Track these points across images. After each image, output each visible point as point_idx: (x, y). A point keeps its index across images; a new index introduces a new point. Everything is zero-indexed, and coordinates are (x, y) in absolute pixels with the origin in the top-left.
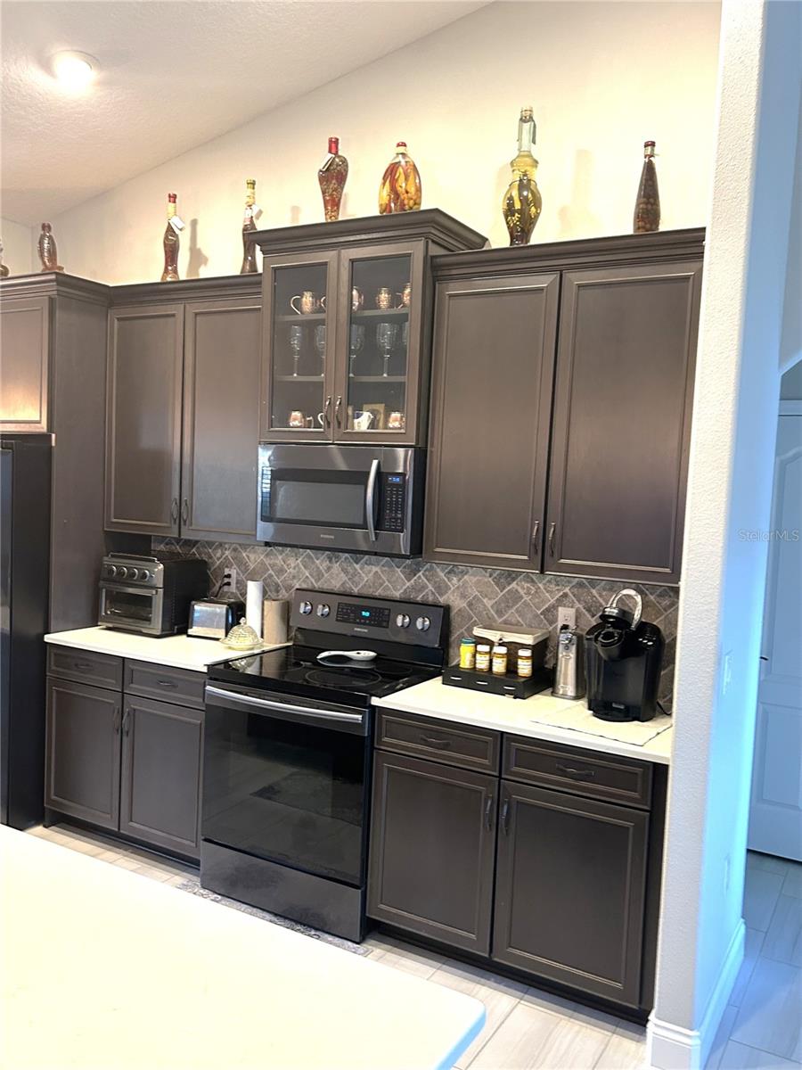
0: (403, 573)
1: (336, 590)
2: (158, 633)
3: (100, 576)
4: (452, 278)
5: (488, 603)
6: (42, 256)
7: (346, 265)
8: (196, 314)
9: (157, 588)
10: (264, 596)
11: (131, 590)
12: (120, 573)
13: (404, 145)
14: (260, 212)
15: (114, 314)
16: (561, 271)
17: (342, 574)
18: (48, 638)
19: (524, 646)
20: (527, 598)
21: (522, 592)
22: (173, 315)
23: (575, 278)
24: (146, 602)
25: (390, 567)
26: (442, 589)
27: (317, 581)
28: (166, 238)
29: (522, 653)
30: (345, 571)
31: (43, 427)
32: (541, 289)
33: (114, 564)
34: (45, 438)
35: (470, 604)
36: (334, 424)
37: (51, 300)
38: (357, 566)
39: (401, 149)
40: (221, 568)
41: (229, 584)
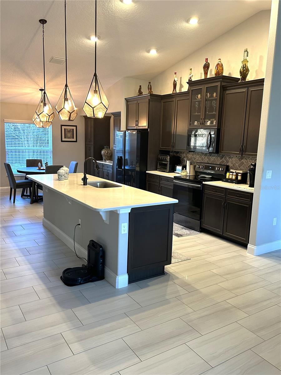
0: (220, 158)
1: (206, 163)
2: (168, 171)
3: (158, 159)
4: (227, 90)
5: (237, 165)
6: (148, 89)
7: (205, 88)
8: (178, 100)
9: (168, 162)
10: (191, 164)
11: (163, 162)
12: (161, 159)
13: (220, 59)
14: (192, 76)
15: (162, 101)
16: (248, 87)
17: (207, 159)
18: (147, 172)
19: (240, 173)
20: (245, 163)
21: (244, 162)
22: (173, 101)
23: (251, 89)
24: (166, 165)
25: (217, 157)
26: (228, 162)
27: (202, 161)
28: (174, 83)
29: (239, 175)
30: (208, 158)
31: (147, 127)
32: (244, 92)
33: (161, 157)
34: (147, 130)
35: (233, 165)
36: (202, 124)
37: (149, 99)
38: (211, 157)
39: (219, 60)
40: (183, 158)
41: (185, 162)
